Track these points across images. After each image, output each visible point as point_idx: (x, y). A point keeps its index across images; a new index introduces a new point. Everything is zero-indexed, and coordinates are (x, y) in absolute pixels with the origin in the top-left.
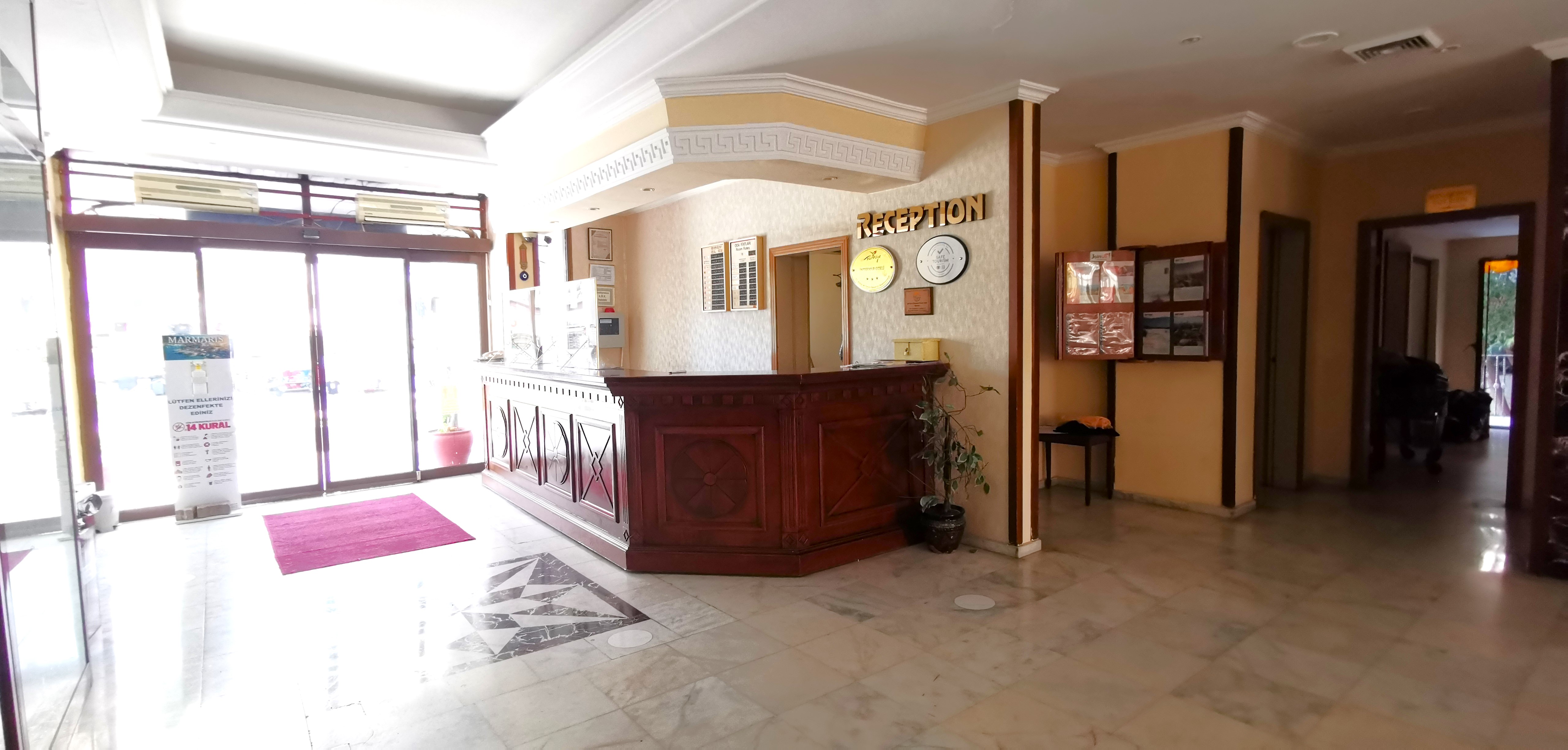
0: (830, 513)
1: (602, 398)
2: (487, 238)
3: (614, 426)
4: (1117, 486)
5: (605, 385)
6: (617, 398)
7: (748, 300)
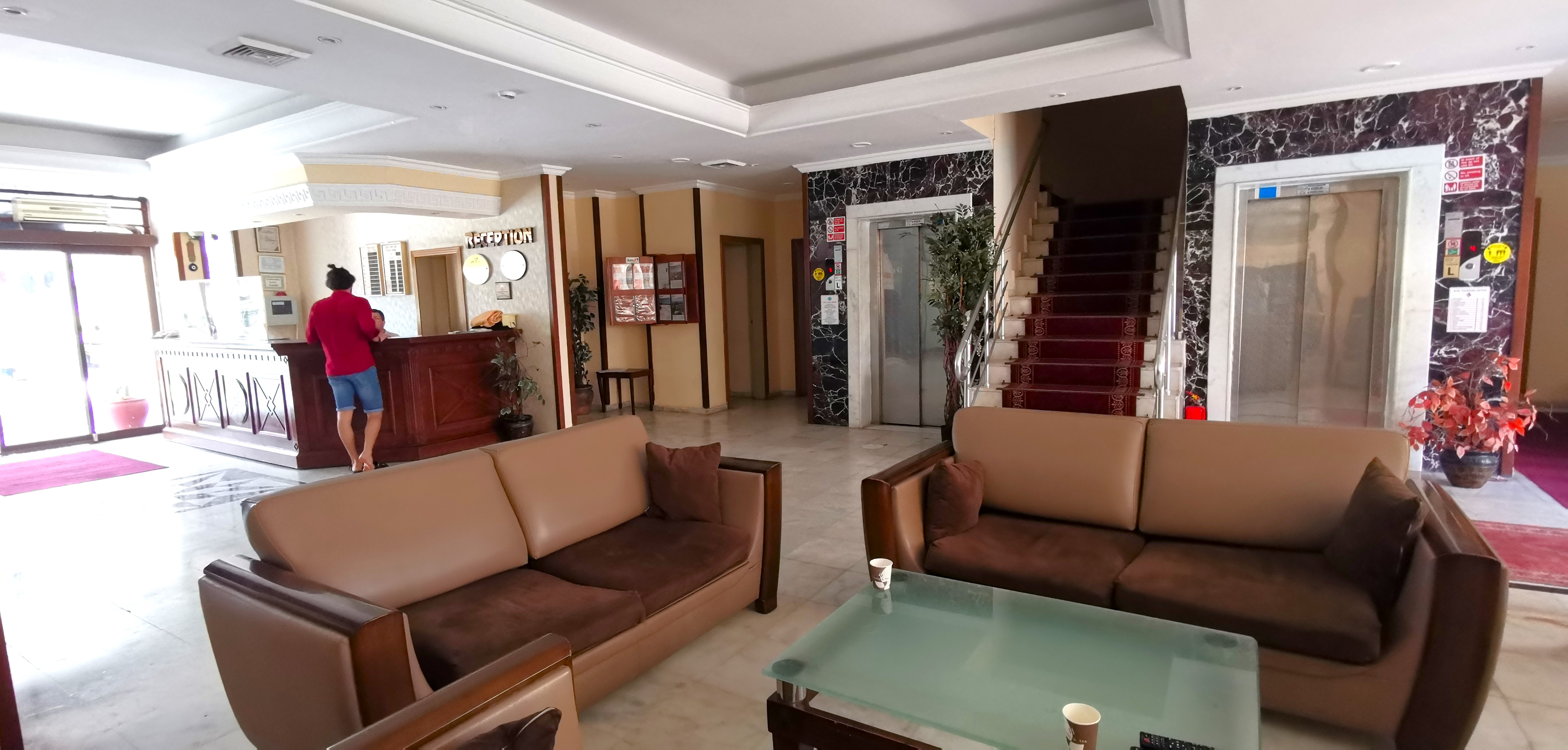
0: (441, 422)
1: (271, 358)
2: (151, 233)
3: (282, 377)
4: (656, 403)
5: (272, 349)
6: (283, 357)
7: (398, 288)
